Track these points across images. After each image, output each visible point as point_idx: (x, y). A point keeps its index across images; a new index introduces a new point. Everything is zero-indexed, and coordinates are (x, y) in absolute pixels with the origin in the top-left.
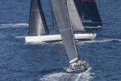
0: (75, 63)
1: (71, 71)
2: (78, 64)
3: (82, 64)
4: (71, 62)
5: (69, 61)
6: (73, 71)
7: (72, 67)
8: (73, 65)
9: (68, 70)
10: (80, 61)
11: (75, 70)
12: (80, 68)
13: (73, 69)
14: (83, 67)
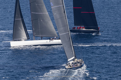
0: (72, 61)
1: (69, 67)
2: (75, 62)
3: (78, 62)
4: (69, 60)
5: (68, 59)
6: (70, 67)
7: (70, 64)
8: (71, 62)
9: (67, 67)
10: (76, 60)
11: (72, 67)
12: (77, 65)
13: (71, 66)
14: (79, 65)
